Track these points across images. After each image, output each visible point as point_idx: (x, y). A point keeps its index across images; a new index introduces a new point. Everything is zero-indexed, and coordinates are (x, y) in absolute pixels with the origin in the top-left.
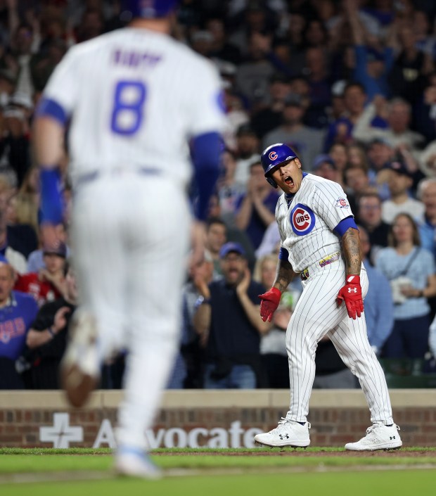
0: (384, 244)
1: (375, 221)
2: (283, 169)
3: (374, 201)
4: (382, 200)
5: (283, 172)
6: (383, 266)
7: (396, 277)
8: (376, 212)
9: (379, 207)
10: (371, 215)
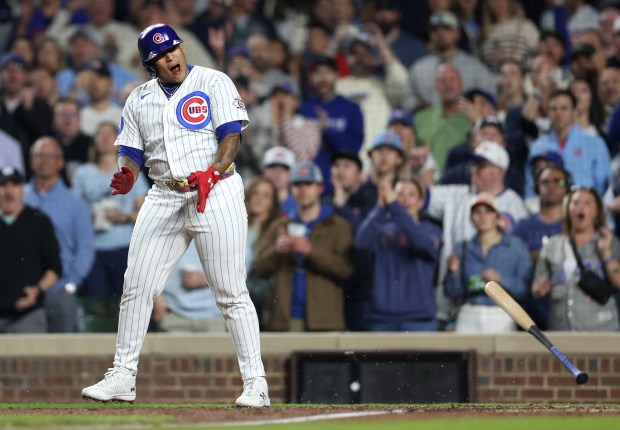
0: (83, 158)
1: (72, 131)
2: (170, 55)
3: (71, 108)
4: (80, 105)
5: (171, 57)
6: (83, 186)
7: (98, 200)
8: (73, 120)
9: (77, 115)
10: (68, 124)
